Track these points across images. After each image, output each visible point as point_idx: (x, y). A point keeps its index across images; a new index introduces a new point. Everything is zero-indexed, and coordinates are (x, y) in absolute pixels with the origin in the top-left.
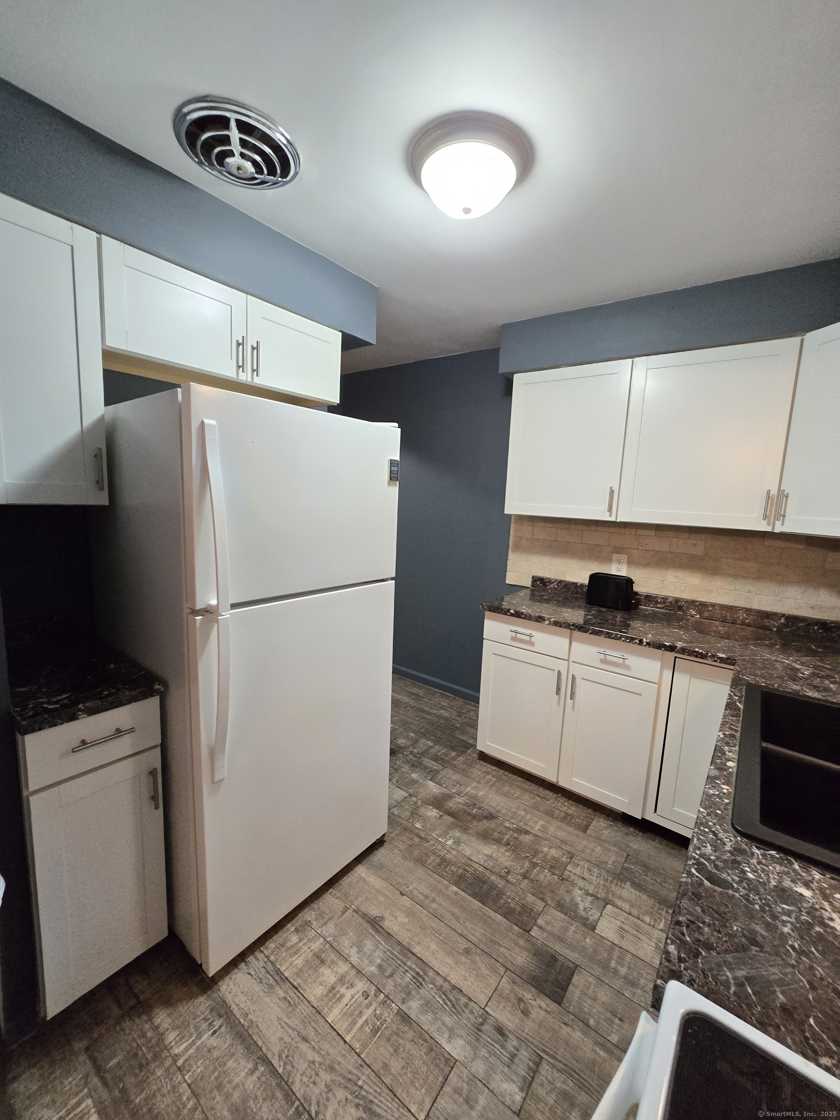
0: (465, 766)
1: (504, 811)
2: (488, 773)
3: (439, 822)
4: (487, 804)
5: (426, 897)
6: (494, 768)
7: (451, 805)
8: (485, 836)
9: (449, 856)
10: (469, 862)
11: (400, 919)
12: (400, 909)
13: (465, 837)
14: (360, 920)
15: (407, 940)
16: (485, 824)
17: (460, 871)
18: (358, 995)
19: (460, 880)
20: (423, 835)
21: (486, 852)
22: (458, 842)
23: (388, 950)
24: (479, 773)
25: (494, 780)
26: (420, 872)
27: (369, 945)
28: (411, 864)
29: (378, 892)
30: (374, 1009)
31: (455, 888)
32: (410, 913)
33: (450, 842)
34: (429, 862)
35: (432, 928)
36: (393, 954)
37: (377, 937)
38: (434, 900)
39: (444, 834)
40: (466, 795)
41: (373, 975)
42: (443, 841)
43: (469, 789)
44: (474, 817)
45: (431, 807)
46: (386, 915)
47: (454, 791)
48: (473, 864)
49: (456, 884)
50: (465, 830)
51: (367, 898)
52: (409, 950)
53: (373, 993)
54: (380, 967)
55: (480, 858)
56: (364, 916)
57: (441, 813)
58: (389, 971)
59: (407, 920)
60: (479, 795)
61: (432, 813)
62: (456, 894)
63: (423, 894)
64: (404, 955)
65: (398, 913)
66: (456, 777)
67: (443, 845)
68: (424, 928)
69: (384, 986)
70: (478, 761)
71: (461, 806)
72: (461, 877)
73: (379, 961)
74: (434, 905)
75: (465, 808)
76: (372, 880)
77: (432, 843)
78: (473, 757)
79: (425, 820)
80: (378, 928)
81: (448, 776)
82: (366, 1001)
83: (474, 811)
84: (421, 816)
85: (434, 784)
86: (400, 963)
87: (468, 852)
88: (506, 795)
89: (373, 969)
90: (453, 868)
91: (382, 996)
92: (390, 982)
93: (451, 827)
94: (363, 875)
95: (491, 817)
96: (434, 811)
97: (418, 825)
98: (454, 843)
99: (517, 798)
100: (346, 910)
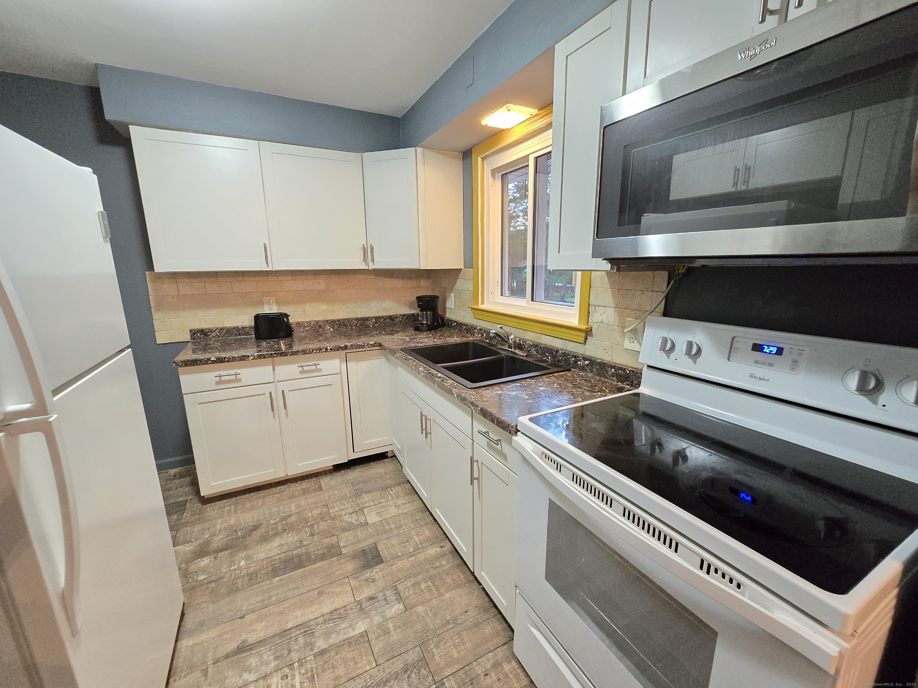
0: (197, 516)
1: (262, 518)
2: (224, 507)
3: (218, 561)
4: (245, 523)
5: (263, 601)
6: (224, 501)
7: (214, 545)
8: (265, 539)
9: (251, 570)
10: (270, 559)
11: (259, 628)
12: (252, 624)
13: (250, 552)
14: (225, 662)
15: (277, 629)
16: (256, 534)
17: (270, 568)
18: (280, 684)
19: (275, 572)
20: (214, 578)
21: (276, 545)
22: (248, 558)
23: (271, 647)
24: (216, 512)
25: (233, 507)
26: (240, 596)
27: (253, 661)
28: (227, 599)
29: (220, 636)
30: (298, 674)
31: (277, 579)
32: (260, 619)
33: (243, 563)
34: (240, 586)
35: (285, 608)
36: (277, 644)
37: (253, 652)
38: (270, 597)
39: (232, 563)
40: (220, 530)
41: (278, 665)
42: (235, 567)
43: (218, 527)
44: (244, 537)
45: (199, 560)
46: (244, 636)
47: (207, 536)
48: (274, 558)
49: (275, 576)
50: (246, 548)
51: (214, 648)
52: (285, 631)
53: (288, 671)
54: (277, 658)
55: (275, 551)
56: (227, 656)
57: (212, 556)
58: (285, 652)
59: (264, 623)
60: (232, 524)
61: (205, 561)
62: (281, 580)
63: (258, 602)
64: (286, 636)
65: (253, 627)
66: (196, 528)
67: (240, 568)
68: (281, 613)
69: (291, 660)
70: (205, 506)
71: (225, 540)
72: (273, 570)
73: (272, 657)
74: (274, 599)
75: (230, 538)
76: (205, 637)
77: (227, 576)
78: (197, 507)
79: (203, 570)
80: (247, 648)
81: (189, 532)
82: (289, 678)
83: (239, 534)
84: (196, 572)
85: (181, 547)
86: (287, 642)
87: (263, 556)
88: (252, 508)
89: (273, 664)
90: (262, 572)
91: (296, 665)
92: (292, 654)
93: (231, 556)
94: (191, 643)
95: (255, 528)
96: (204, 559)
97: (201, 578)
98: (246, 560)
99: (262, 505)
100: (205, 672)
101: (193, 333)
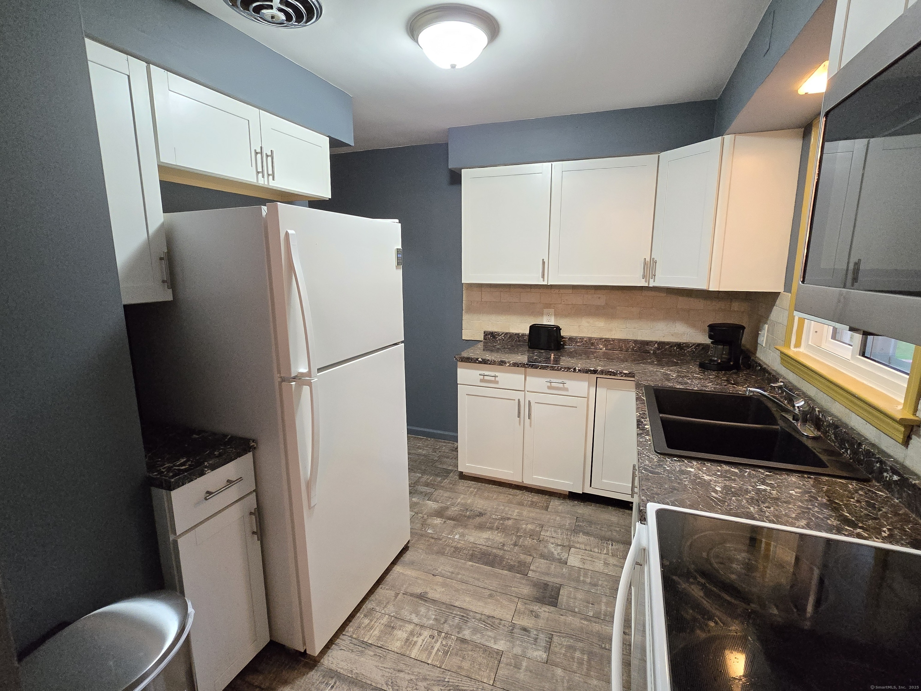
0: (451, 486)
1: (489, 509)
2: (470, 487)
3: (445, 525)
4: (476, 507)
5: (452, 573)
6: (473, 483)
7: (449, 513)
8: (481, 527)
9: (459, 546)
10: (475, 545)
11: (439, 590)
12: (437, 584)
13: (466, 531)
14: (409, 598)
15: (448, 600)
16: (478, 520)
17: (471, 552)
18: (427, 638)
19: (472, 557)
20: (436, 537)
21: (485, 537)
22: (462, 535)
23: (437, 609)
24: (463, 488)
25: (476, 490)
26: (442, 559)
27: (423, 610)
28: (434, 556)
29: (416, 578)
30: (440, 642)
31: (471, 563)
32: (444, 585)
33: (457, 537)
34: (446, 552)
35: (462, 589)
36: (441, 610)
37: (426, 604)
38: (458, 574)
39: (451, 532)
40: (458, 504)
41: (433, 625)
42: (452, 537)
43: (459, 500)
44: (469, 517)
45: (435, 518)
46: (428, 590)
47: (449, 504)
48: (478, 546)
49: (470, 560)
50: (466, 527)
51: (409, 584)
52: (452, 605)
53: (436, 634)
54: (436, 619)
55: (482, 541)
56: (412, 595)
57: (444, 520)
58: (443, 620)
59: (444, 589)
60: (468, 503)
61: (438, 521)
62: (472, 566)
63: (449, 572)
64: (450, 609)
65: (435, 587)
66: (447, 494)
67: (453, 539)
68: (457, 590)
69: (443, 628)
70: (460, 480)
71: (457, 513)
72: (472, 555)
73: (433, 617)
74: (460, 576)
75: (461, 513)
76: (409, 573)
77: (443, 540)
78: (455, 478)
79: (434, 527)
80: (425, 599)
81: (441, 495)
82: (434, 640)
83: (468, 513)
84: (430, 525)
85: (432, 502)
86: (448, 614)
87: (472, 539)
88: (487, 498)
89: (431, 622)
90: (465, 552)
91: (443, 634)
92: (445, 625)
93: (455, 527)
94: (401, 571)
95: (481, 514)
96: (438, 519)
97: (430, 531)
98: (460, 536)
99: (495, 499)
100: (397, 595)
101: (486, 334)
